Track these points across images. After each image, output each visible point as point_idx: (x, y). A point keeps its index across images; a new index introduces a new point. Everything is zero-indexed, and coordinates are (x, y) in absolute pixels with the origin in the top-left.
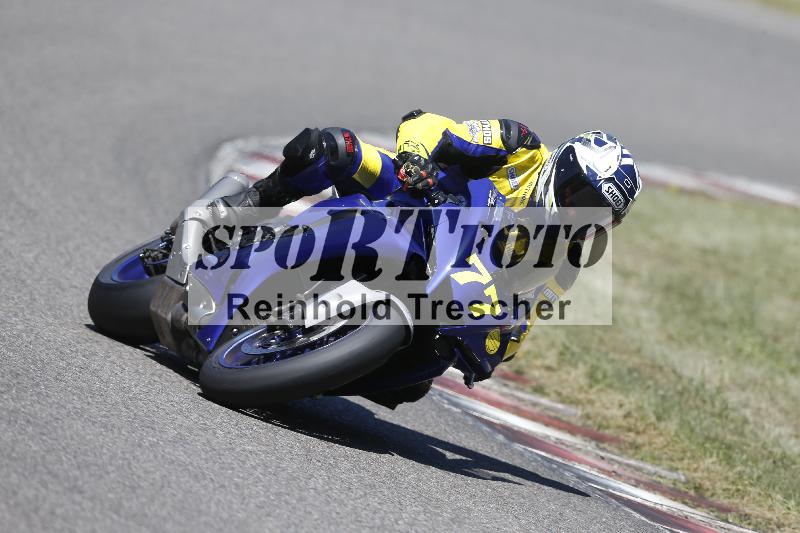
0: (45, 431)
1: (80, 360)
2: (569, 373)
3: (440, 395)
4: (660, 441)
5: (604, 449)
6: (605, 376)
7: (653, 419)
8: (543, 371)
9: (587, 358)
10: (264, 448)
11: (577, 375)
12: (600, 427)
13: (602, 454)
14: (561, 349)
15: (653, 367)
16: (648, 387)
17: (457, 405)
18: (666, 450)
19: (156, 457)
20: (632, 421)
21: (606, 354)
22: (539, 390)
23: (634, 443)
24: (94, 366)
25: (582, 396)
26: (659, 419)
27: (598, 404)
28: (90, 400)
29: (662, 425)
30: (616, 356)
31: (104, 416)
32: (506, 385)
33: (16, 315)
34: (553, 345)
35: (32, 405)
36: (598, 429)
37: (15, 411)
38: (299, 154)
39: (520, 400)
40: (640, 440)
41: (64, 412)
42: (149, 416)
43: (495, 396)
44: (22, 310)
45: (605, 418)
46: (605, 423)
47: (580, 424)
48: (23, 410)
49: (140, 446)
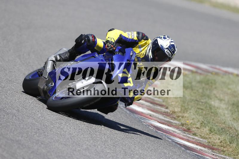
0: (47, 146)
1: (57, 125)
2: (204, 130)
3: (165, 136)
4: (231, 150)
5: (214, 152)
6: (214, 131)
7: (229, 143)
8: (196, 128)
9: (209, 125)
10: (112, 151)
11: (206, 130)
12: (213, 145)
13: (213, 153)
14: (201, 122)
15: (229, 128)
16: (227, 134)
17: (170, 139)
18: (232, 152)
19: (80, 154)
20: (222, 144)
21: (215, 124)
22: (195, 134)
23: (223, 150)
24: (62, 127)
25: (207, 136)
26: (230, 143)
27: (212, 139)
28: (60, 137)
29: (231, 145)
30: (218, 124)
31: (65, 142)
32: (185, 133)
33: (38, 112)
34: (199, 121)
35: (43, 138)
36: (212, 146)
37: (38, 140)
38: (79, 41)
39: (189, 137)
40: (225, 149)
41: (53, 140)
42: (78, 142)
43: (182, 136)
44: (40, 110)
45: (214, 143)
46: (214, 144)
47: (207, 145)
48: (40, 140)
49: (75, 151)
